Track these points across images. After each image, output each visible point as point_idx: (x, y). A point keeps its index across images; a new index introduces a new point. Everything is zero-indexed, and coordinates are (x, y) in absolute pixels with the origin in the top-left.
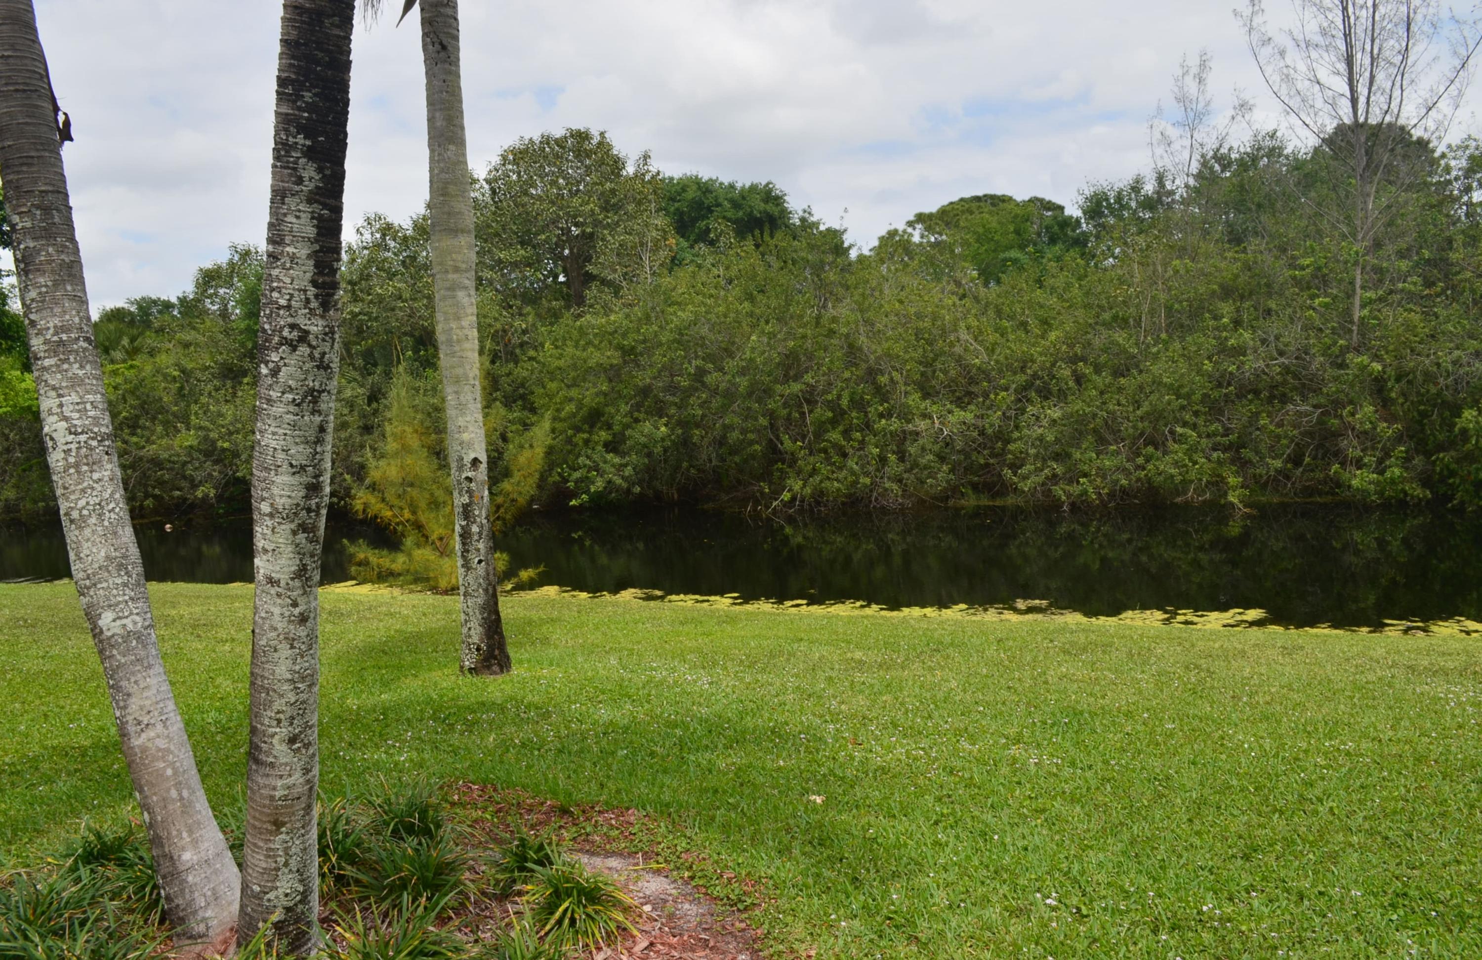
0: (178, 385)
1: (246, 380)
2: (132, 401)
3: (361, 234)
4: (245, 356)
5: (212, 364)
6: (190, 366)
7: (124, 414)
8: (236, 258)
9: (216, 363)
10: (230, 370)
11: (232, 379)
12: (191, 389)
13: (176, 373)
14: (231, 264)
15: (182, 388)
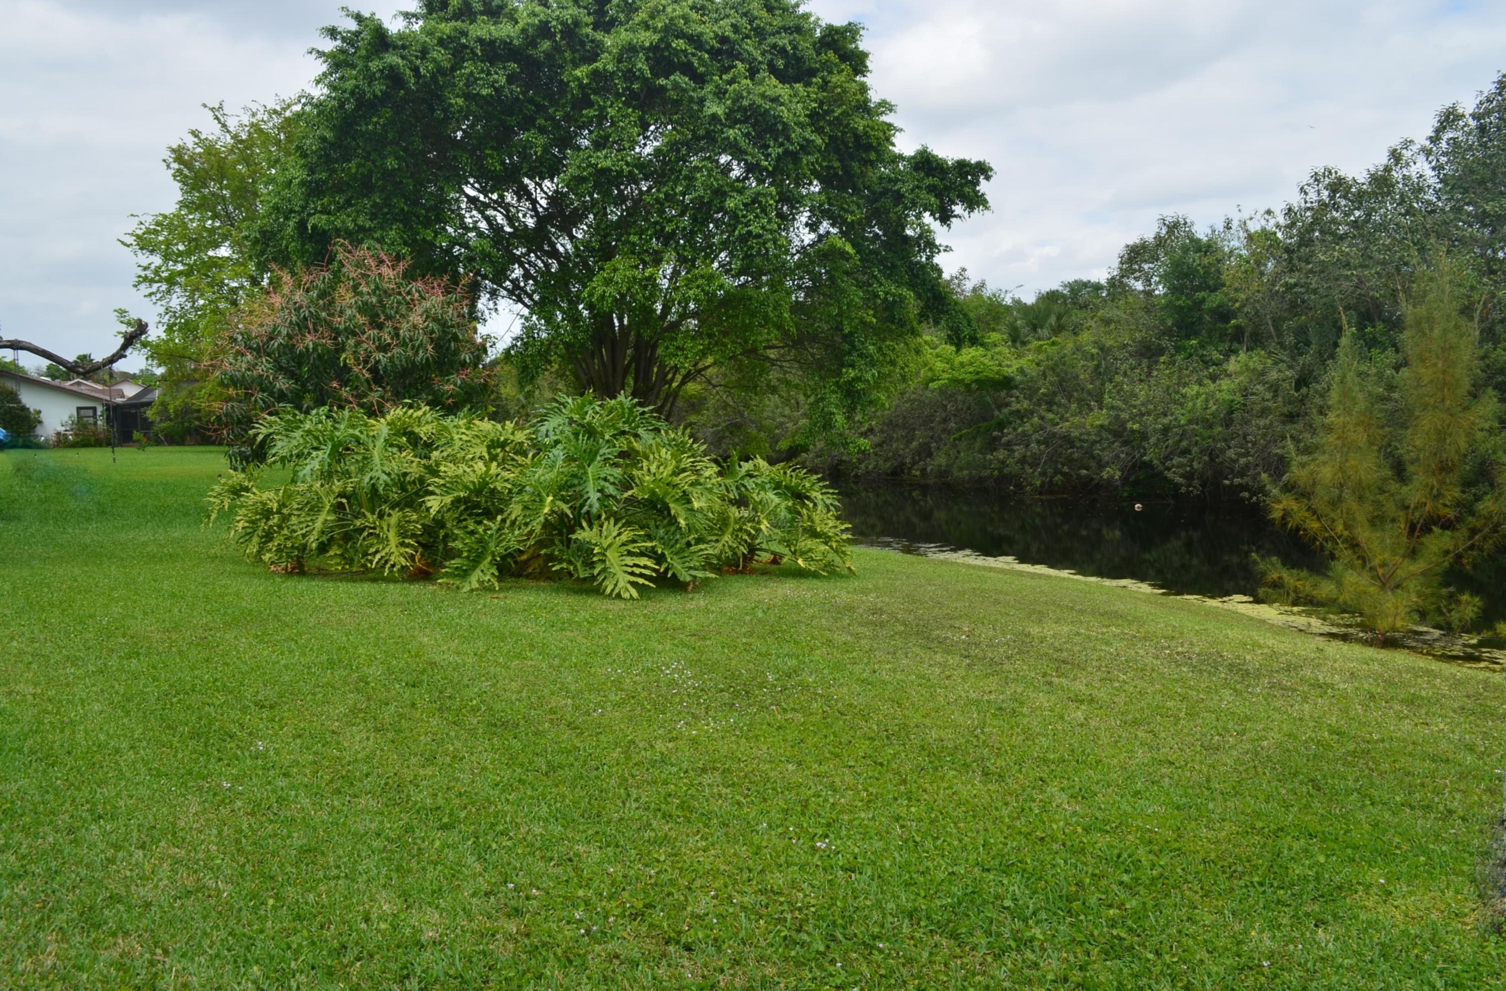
0: (1095, 362)
1: (1162, 359)
2: (1052, 378)
3: (1306, 193)
4: (1164, 334)
5: (1130, 342)
6: (1109, 343)
7: (1042, 390)
8: (1164, 231)
9: (1134, 341)
10: (1148, 348)
11: (1149, 358)
12: (1107, 367)
13: (1095, 351)
14: (1158, 237)
15: (1098, 366)
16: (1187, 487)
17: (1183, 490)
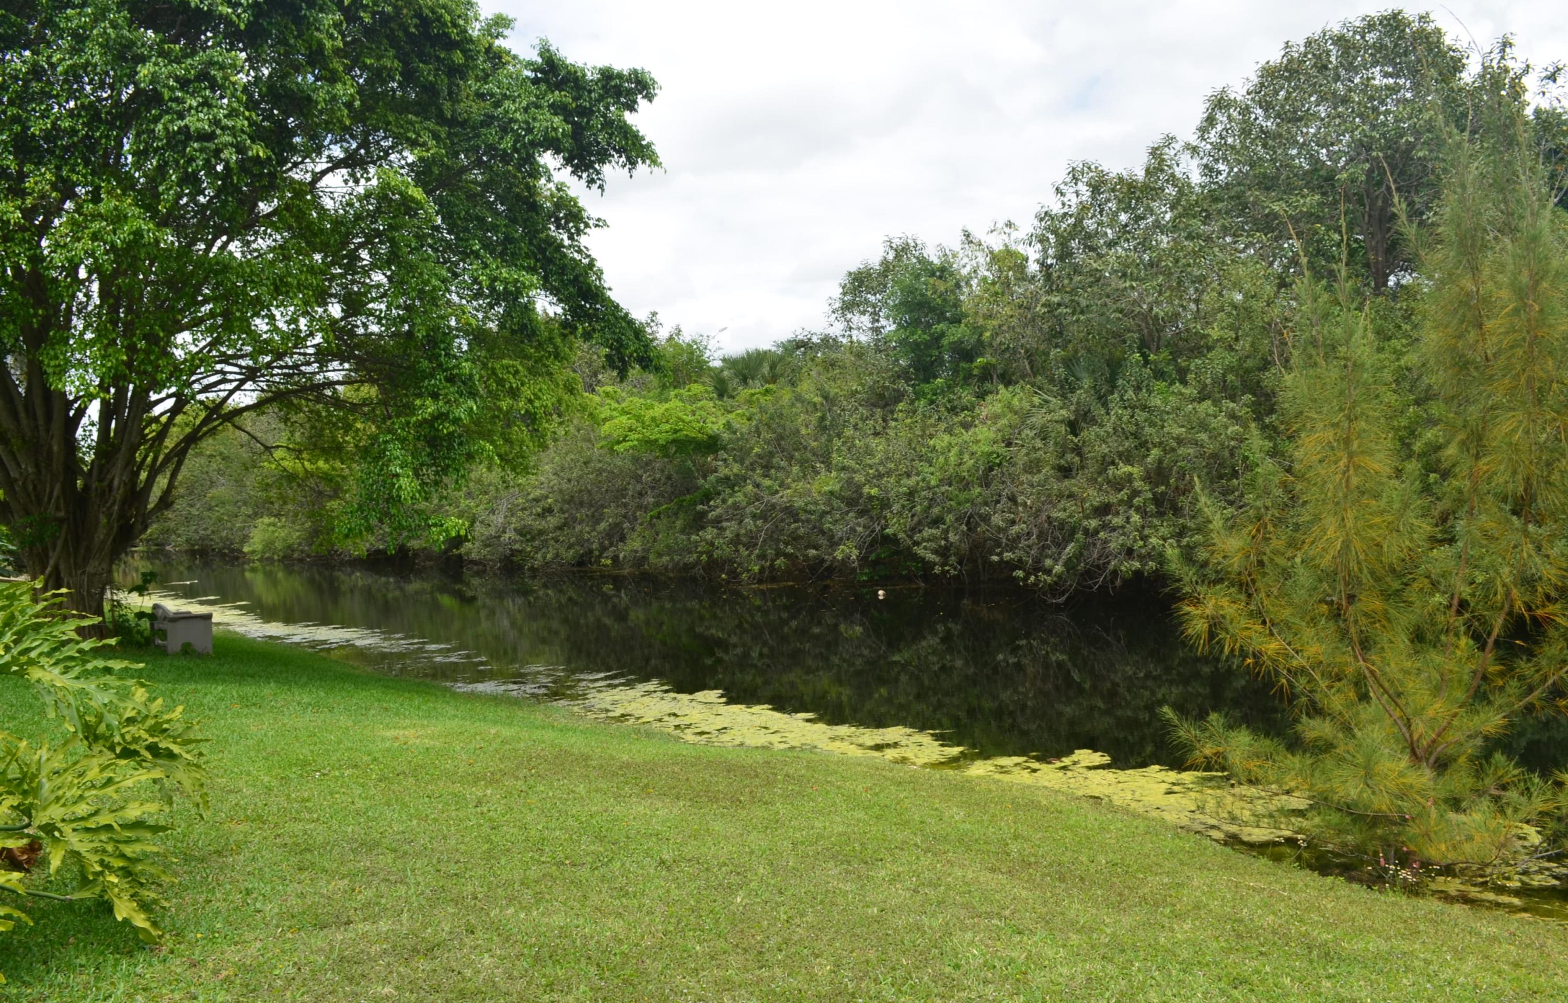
0: (819, 414)
1: (901, 406)
2: (767, 435)
3: (1062, 194)
4: (899, 377)
5: (860, 388)
6: (833, 391)
7: (756, 450)
8: (891, 256)
9: (863, 385)
10: (881, 396)
11: (883, 407)
12: (833, 419)
13: (818, 399)
14: (885, 263)
15: (823, 418)
16: (943, 565)
17: (937, 570)
